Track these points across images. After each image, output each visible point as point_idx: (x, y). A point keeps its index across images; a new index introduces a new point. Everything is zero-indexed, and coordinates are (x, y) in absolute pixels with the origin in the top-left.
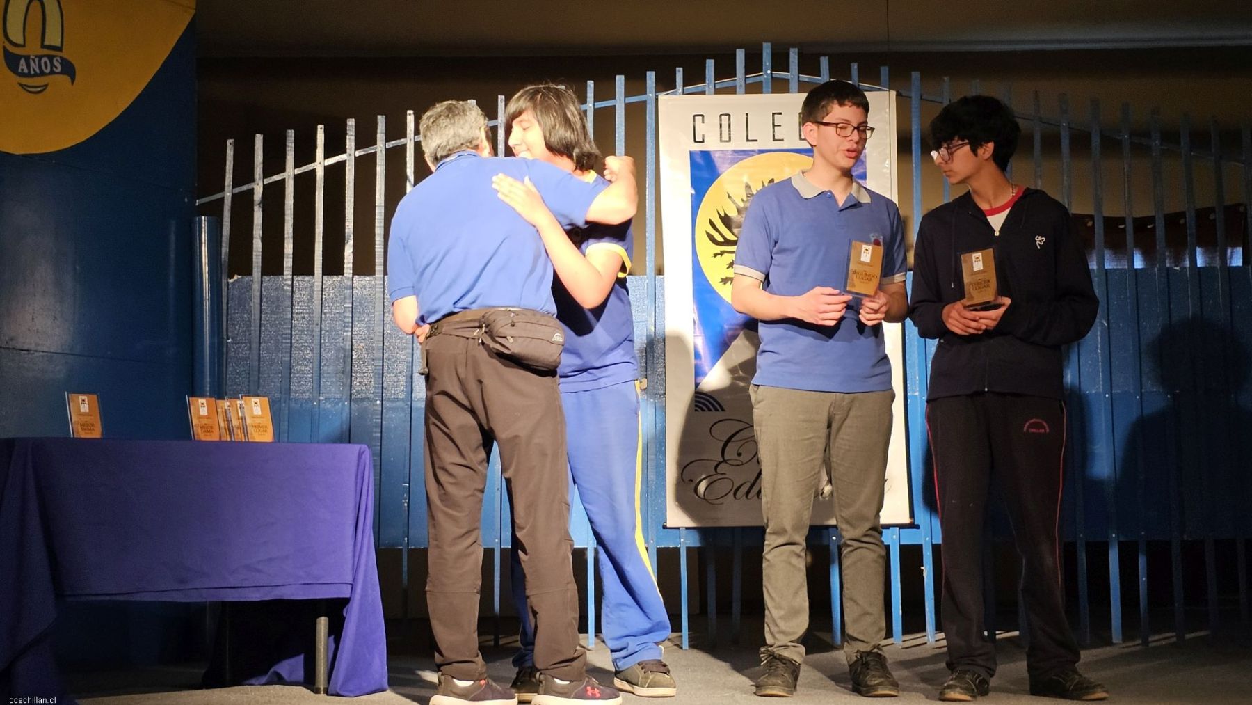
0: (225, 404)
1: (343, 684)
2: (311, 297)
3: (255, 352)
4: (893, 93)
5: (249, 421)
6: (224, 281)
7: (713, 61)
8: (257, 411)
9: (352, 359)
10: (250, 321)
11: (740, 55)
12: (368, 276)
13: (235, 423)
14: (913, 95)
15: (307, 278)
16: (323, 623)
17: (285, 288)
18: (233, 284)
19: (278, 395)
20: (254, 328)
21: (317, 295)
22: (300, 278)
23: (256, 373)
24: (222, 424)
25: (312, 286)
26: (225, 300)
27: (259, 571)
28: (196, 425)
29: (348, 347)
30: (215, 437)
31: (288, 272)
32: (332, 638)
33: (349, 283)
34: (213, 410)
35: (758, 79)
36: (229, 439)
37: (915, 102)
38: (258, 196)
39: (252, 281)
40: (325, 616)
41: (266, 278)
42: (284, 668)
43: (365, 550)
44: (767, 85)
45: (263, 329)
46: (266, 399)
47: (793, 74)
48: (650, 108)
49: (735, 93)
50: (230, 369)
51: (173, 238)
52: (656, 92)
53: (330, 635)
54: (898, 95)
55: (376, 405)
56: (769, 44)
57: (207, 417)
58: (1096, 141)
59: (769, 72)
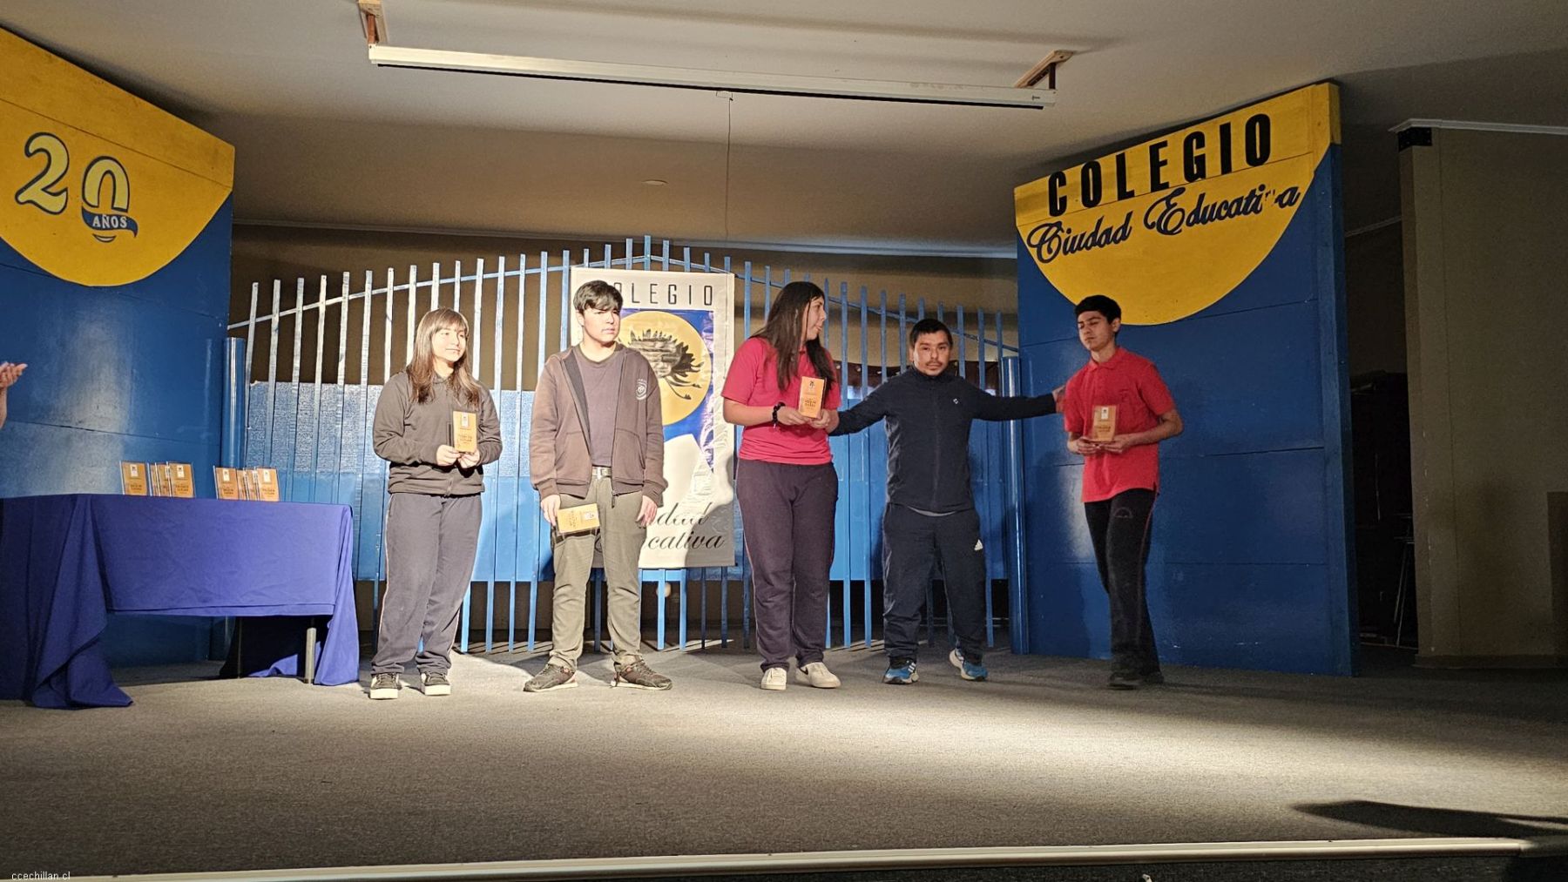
0: (244, 473)
1: (326, 676)
2: (313, 399)
3: (269, 437)
4: (733, 275)
5: (260, 486)
6: (247, 386)
7: (610, 246)
8: (267, 479)
9: (341, 443)
10: (266, 415)
11: (629, 243)
12: (355, 384)
13: (250, 487)
14: (746, 277)
15: (310, 385)
16: (312, 633)
17: (293, 391)
18: (254, 387)
19: (285, 469)
20: (269, 419)
21: (317, 398)
22: (304, 384)
23: (269, 452)
24: (240, 488)
25: (313, 391)
26: (247, 399)
27: (264, 595)
28: (221, 489)
29: (339, 435)
30: (234, 497)
31: (295, 380)
32: (319, 643)
33: (341, 389)
34: (234, 478)
35: (640, 261)
36: (245, 499)
37: (747, 281)
38: (275, 325)
39: (268, 386)
40: (314, 627)
41: (279, 384)
42: (281, 665)
43: (345, 581)
44: (647, 265)
45: (275, 421)
46: (275, 471)
47: (665, 258)
48: (565, 276)
49: (625, 269)
50: (249, 449)
51: (209, 352)
52: (570, 264)
53: (317, 641)
54: (736, 276)
56: (649, 237)
57: (229, 483)
58: (864, 314)
59: (649, 256)
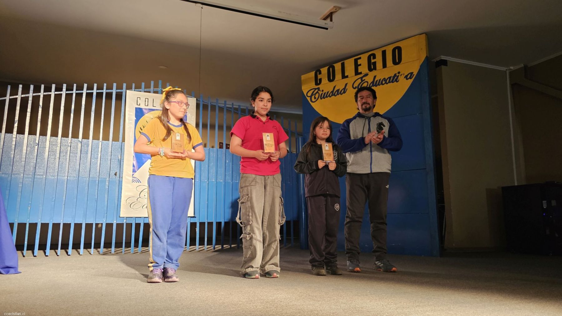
7: (144, 83)
9: (13, 161)
11: (152, 83)
12: (22, 134)
14: (200, 100)
29: (12, 157)
35: (157, 90)
48: (124, 95)
49: (150, 93)
52: (126, 89)
54: (197, 99)
55: (22, 176)
56: (161, 81)
59: (160, 88)
